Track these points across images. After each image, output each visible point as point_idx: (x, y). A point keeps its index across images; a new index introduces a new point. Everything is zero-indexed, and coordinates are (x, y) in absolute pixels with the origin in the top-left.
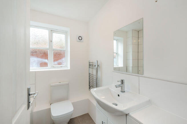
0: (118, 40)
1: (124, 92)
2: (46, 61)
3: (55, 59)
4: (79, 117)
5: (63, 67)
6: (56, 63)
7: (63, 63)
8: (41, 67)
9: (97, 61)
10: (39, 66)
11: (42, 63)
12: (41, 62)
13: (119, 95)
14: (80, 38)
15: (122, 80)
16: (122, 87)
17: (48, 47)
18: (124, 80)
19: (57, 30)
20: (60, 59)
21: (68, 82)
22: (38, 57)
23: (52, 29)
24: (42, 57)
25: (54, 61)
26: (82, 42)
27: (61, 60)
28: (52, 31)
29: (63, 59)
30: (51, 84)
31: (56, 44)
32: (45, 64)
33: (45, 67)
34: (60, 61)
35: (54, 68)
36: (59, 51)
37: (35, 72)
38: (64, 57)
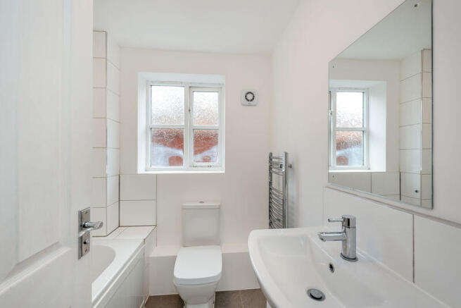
0: (368, 89)
1: (355, 259)
2: (180, 153)
3: (197, 149)
4: (243, 291)
5: (214, 166)
6: (199, 157)
7: (214, 159)
8: (170, 165)
9: (286, 154)
10: (168, 162)
11: (173, 157)
12: (170, 156)
13: (331, 267)
14: (250, 97)
15: (344, 219)
16: (345, 241)
17: (183, 124)
18: (355, 219)
19: (200, 84)
20: (208, 148)
21: (219, 204)
22: (165, 145)
23: (191, 83)
24: (173, 145)
25: (196, 153)
26: (255, 105)
27: (209, 151)
28: (191, 88)
29: (214, 149)
30: (184, 204)
32: (177, 160)
33: (178, 165)
34: (206, 153)
35: (194, 168)
36: (206, 131)
37: (157, 175)
38: (216, 143)
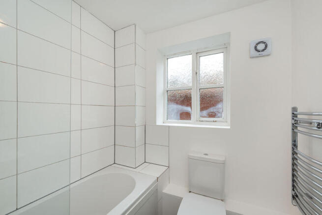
2: (188, 109)
3: (203, 106)
5: (219, 122)
6: (205, 113)
7: (220, 115)
8: (181, 119)
10: (179, 117)
11: (183, 113)
12: (181, 112)
14: (261, 47)
17: (191, 85)
19: (205, 48)
20: (213, 105)
23: (197, 50)
25: (202, 109)
27: (214, 107)
28: (198, 54)
29: (219, 106)
30: (190, 154)
31: (204, 78)
33: (187, 120)
34: (212, 110)
37: (169, 127)
38: (221, 101)
